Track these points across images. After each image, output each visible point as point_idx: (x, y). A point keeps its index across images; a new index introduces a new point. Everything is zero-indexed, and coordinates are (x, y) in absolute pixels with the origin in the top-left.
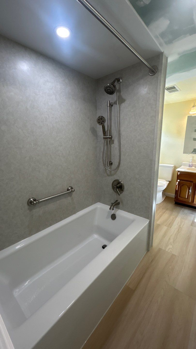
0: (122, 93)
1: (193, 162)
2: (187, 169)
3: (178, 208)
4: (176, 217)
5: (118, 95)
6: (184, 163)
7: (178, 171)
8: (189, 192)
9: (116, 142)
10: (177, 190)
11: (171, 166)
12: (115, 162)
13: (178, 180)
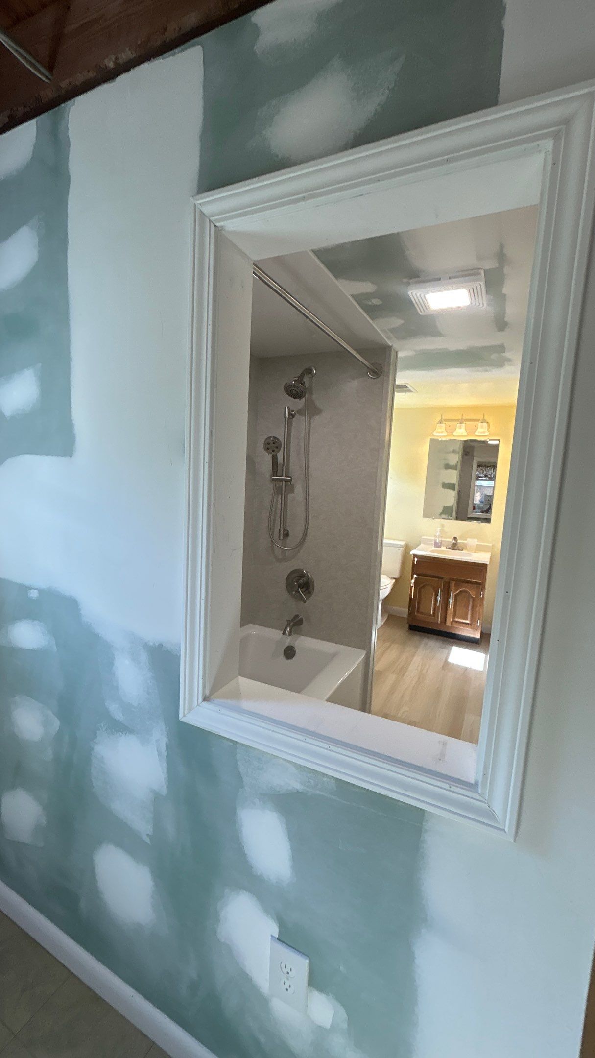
0: (315, 398)
1: (442, 537)
2: (432, 551)
3: (416, 638)
4: (413, 656)
5: (308, 402)
6: (424, 539)
7: (415, 556)
8: (436, 600)
9: (299, 489)
10: (412, 597)
11: (401, 545)
12: (296, 531)
13: (415, 576)
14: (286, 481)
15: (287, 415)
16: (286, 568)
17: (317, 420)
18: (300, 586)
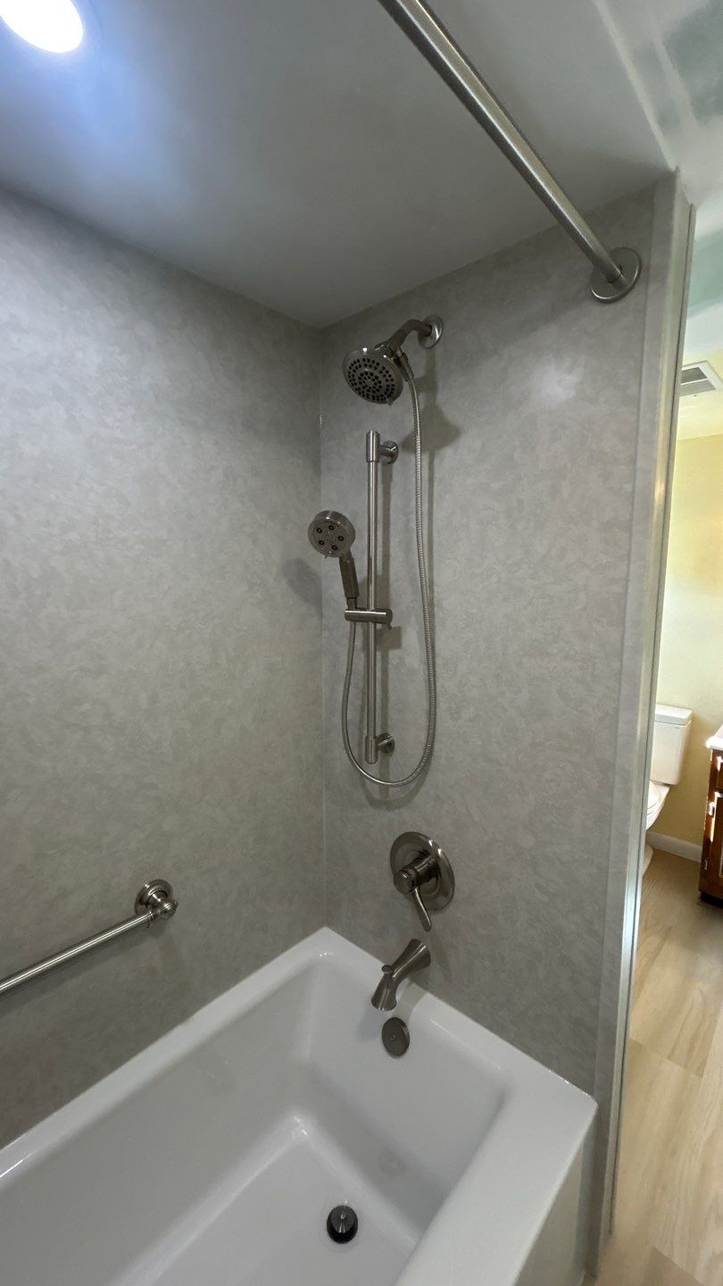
0: (441, 398)
5: (422, 406)
7: (717, 751)
9: (412, 638)
10: (712, 840)
11: (681, 719)
12: (409, 740)
13: (717, 795)
14: (375, 620)
15: (373, 456)
16: (388, 826)
17: (448, 457)
18: (419, 881)
